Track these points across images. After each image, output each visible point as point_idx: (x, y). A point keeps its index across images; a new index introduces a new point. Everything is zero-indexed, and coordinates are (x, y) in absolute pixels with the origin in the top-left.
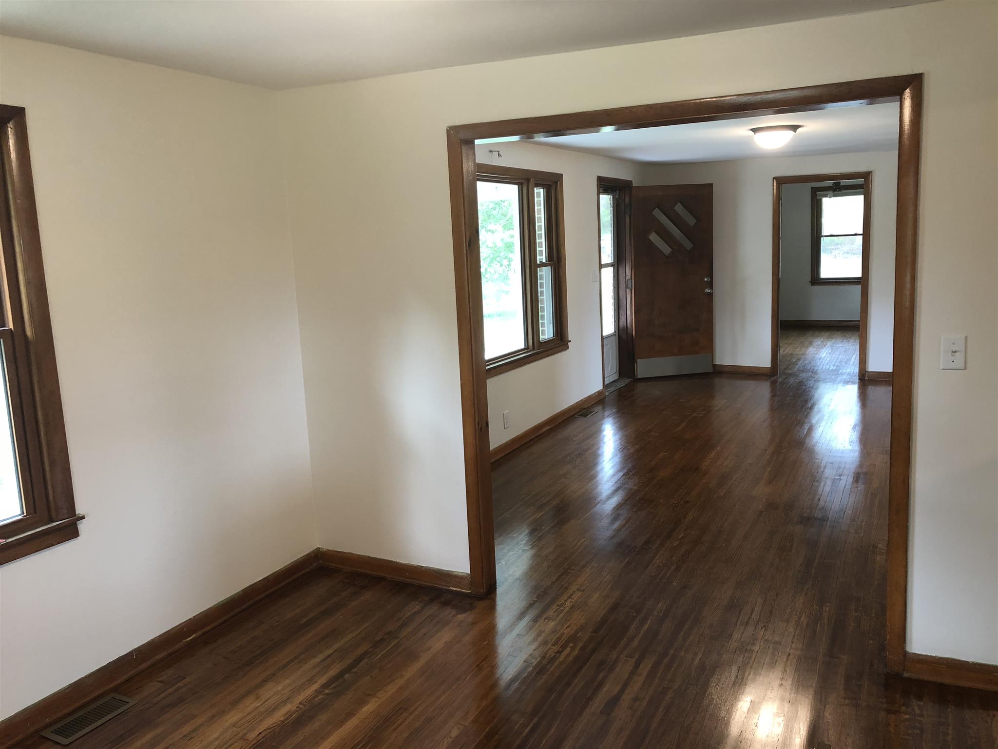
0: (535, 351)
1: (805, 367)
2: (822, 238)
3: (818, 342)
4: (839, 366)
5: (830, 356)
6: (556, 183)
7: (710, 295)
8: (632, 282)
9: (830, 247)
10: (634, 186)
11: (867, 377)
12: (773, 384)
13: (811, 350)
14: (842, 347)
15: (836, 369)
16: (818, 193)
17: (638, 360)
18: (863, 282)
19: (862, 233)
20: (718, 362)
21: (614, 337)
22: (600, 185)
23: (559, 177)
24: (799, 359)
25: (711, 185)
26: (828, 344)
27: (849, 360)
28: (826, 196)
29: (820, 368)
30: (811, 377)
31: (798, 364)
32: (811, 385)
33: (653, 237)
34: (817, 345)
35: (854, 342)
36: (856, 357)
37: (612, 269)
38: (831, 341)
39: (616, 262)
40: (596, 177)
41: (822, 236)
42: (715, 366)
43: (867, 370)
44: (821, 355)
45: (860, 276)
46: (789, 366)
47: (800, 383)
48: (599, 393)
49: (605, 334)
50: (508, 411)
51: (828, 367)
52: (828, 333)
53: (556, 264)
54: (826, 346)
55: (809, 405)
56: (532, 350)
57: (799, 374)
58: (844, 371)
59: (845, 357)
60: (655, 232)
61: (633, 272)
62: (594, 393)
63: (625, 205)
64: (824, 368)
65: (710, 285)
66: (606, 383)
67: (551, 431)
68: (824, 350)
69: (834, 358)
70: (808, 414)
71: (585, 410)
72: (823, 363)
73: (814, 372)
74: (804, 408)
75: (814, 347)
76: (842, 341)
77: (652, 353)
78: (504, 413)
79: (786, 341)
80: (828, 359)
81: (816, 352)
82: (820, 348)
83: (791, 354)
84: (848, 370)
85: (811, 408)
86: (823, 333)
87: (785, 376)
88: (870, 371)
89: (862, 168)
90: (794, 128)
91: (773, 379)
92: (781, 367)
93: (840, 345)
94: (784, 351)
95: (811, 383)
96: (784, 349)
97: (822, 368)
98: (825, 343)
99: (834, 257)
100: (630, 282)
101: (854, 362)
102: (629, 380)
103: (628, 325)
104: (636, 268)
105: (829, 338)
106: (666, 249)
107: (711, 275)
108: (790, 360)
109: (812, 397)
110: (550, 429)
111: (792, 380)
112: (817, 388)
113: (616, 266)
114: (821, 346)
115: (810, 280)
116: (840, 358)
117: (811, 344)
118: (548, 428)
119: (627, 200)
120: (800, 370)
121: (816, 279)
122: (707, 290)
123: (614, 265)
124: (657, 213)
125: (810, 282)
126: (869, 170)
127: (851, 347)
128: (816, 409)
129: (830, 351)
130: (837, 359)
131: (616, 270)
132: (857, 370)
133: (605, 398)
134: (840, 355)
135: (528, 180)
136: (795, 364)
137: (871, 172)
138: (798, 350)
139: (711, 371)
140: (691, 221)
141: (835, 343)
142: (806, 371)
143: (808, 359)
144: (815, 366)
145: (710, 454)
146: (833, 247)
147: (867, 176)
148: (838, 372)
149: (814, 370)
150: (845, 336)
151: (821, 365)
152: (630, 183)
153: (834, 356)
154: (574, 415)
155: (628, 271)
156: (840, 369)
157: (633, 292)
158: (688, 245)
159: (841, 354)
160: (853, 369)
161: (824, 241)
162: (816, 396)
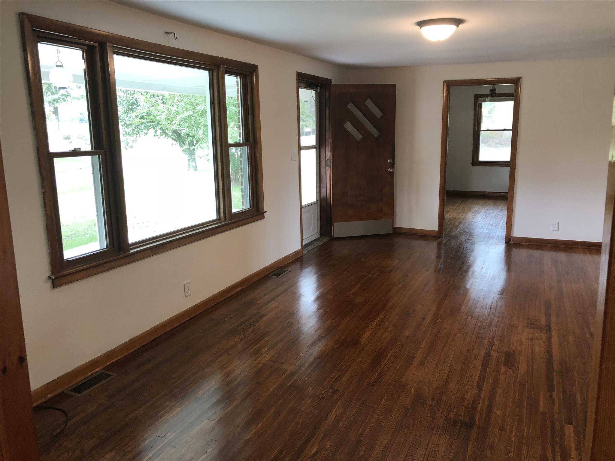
0: (225, 222)
1: (465, 230)
2: (481, 132)
3: (475, 208)
4: (491, 230)
5: (484, 221)
6: (252, 73)
7: (392, 174)
8: (330, 161)
9: (487, 140)
10: (333, 83)
11: (512, 241)
12: (439, 244)
13: (470, 215)
14: (493, 212)
15: (488, 232)
16: (479, 98)
17: (334, 223)
18: (511, 165)
19: (511, 129)
20: (398, 225)
21: (316, 205)
22: (300, 79)
23: (254, 68)
24: (460, 223)
25: (395, 86)
26: (483, 210)
27: (498, 224)
28: (485, 101)
29: (476, 231)
30: (469, 239)
31: (459, 227)
32: (468, 248)
33: (349, 126)
34: (475, 211)
35: (502, 209)
36: (503, 222)
37: (314, 150)
38: (485, 207)
39: (318, 146)
40: (296, 73)
41: (481, 131)
42: (395, 228)
43: (512, 236)
44: (477, 219)
45: (509, 160)
46: (452, 229)
47: (459, 245)
48: (297, 253)
49: (303, 203)
50: (190, 280)
51: (482, 230)
52: (483, 201)
53: (253, 145)
54: (482, 212)
55: (465, 268)
56: (223, 221)
57: (460, 237)
58: (494, 234)
59: (495, 222)
60: (349, 121)
61: (331, 153)
62: (292, 253)
63: (325, 99)
64: (479, 230)
65: (393, 165)
66: (304, 244)
67: (242, 291)
68: (480, 215)
69: (487, 222)
70: (464, 277)
71: (280, 269)
72: (478, 227)
73: (471, 235)
74: (461, 270)
75: (472, 213)
76: (493, 208)
77: (345, 219)
78: (185, 282)
79: (452, 207)
80: (483, 223)
81: (473, 217)
82: (477, 214)
83: (455, 218)
84: (497, 234)
85: (467, 271)
86: (479, 201)
87: (449, 238)
88: (514, 236)
89: (513, 75)
90: (458, 22)
91: (439, 240)
92: (446, 230)
93: (492, 212)
94: (449, 216)
95: (468, 246)
96: (450, 214)
97: (477, 231)
98: (481, 209)
99: (489, 146)
100: (329, 161)
101: (502, 226)
102: (328, 238)
103: (327, 196)
104: (334, 150)
105: (484, 205)
106: (358, 136)
107: (393, 158)
108: (454, 224)
109: (468, 259)
110: (242, 290)
111: (453, 243)
112: (473, 251)
113: (318, 148)
114: (477, 212)
115: (472, 162)
116: (491, 222)
117: (470, 209)
118: (240, 289)
119: (327, 95)
120: (461, 233)
121: (476, 162)
122: (390, 170)
123: (317, 147)
124: (351, 106)
125: (471, 163)
126: (519, 77)
127: (500, 214)
128: (470, 273)
129: (484, 216)
130: (489, 223)
131: (318, 151)
132: (504, 234)
133: (303, 256)
134: (491, 220)
135: (218, 67)
136: (457, 227)
137: (521, 78)
138: (460, 214)
139: (391, 233)
140: (378, 113)
141: (488, 209)
142: (465, 233)
143: (467, 223)
144: (472, 229)
145: (372, 323)
146: (488, 140)
147: (517, 81)
148: (490, 235)
149: (471, 232)
150: (496, 204)
151: (477, 228)
152: (330, 81)
153: (487, 221)
154: (269, 274)
155: (327, 153)
156: (491, 233)
157: (331, 170)
158: (375, 133)
159: (493, 219)
160: (502, 233)
161: (482, 135)
162: (472, 258)
